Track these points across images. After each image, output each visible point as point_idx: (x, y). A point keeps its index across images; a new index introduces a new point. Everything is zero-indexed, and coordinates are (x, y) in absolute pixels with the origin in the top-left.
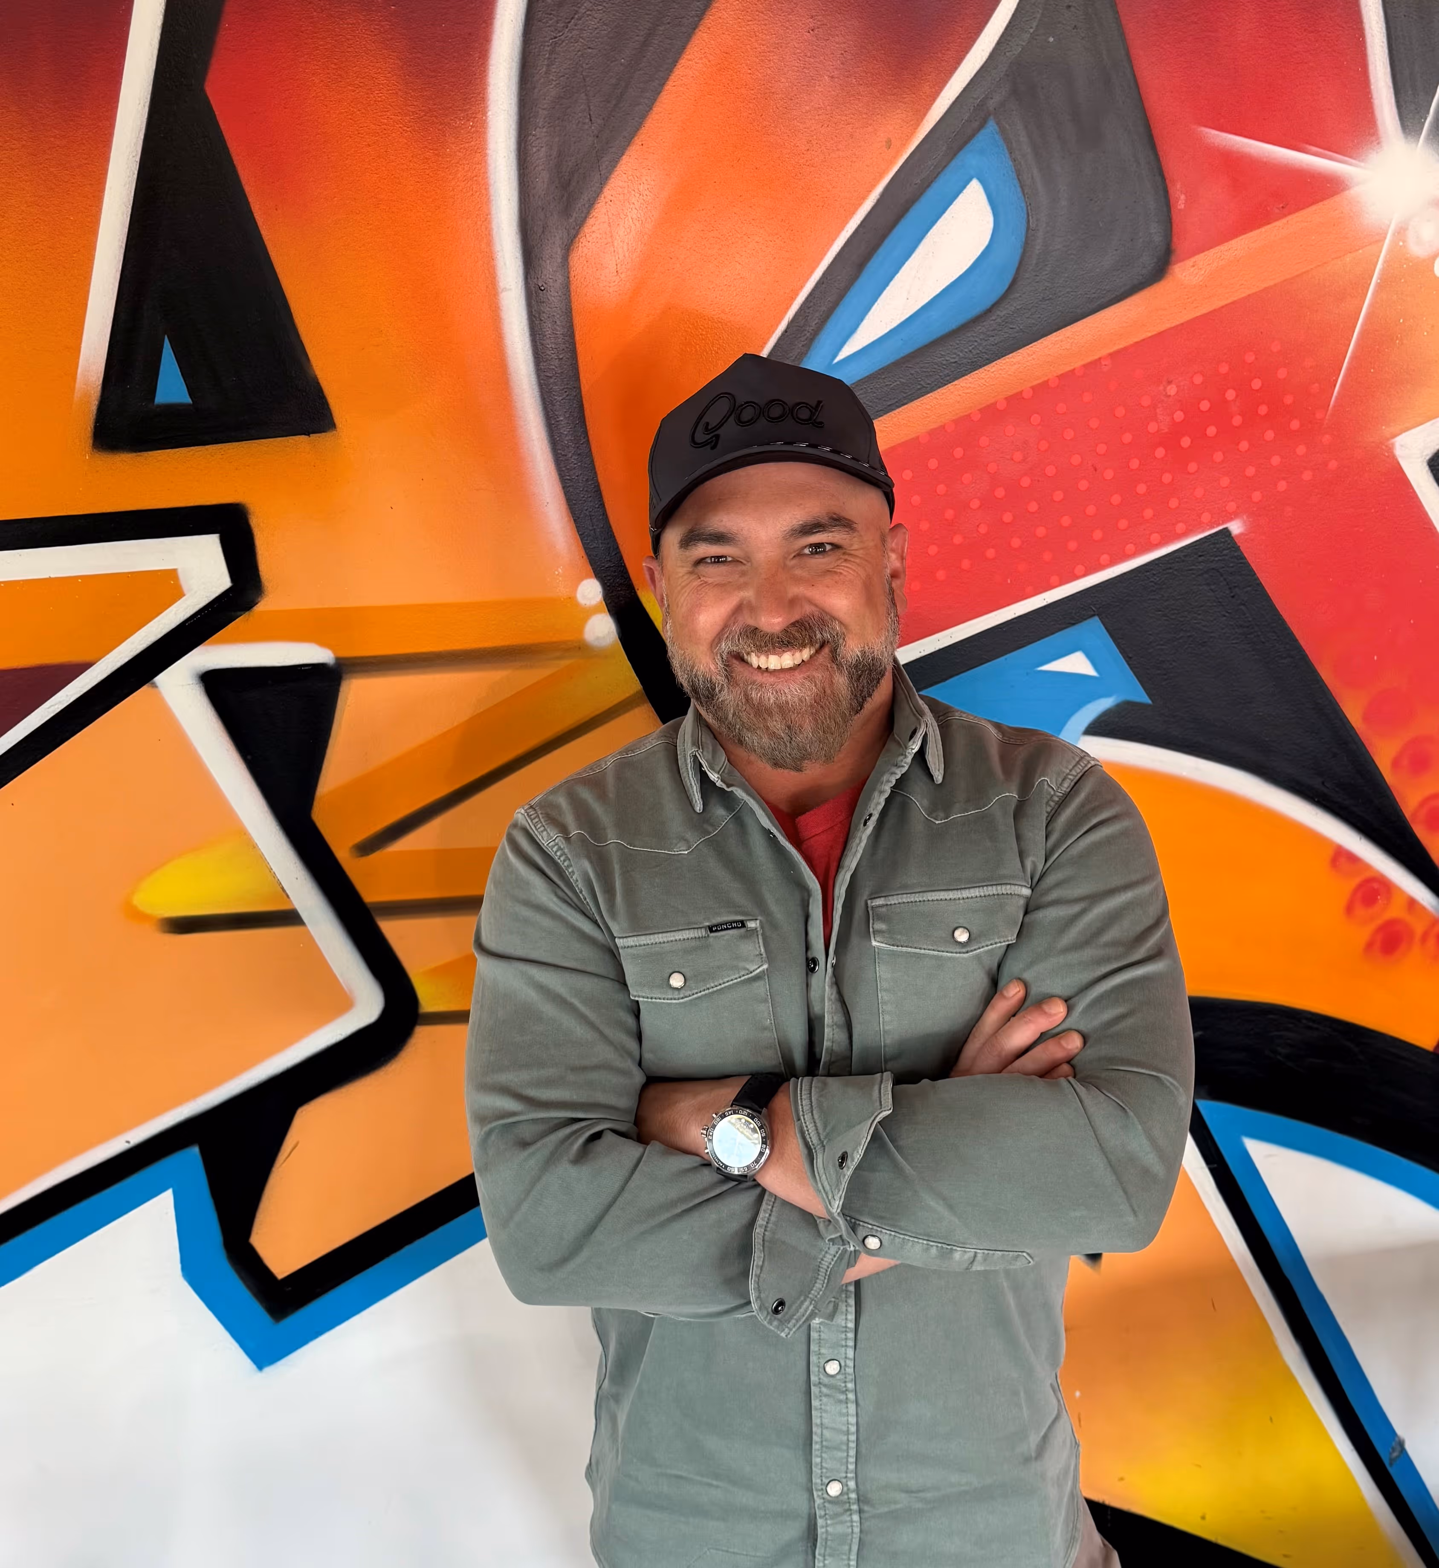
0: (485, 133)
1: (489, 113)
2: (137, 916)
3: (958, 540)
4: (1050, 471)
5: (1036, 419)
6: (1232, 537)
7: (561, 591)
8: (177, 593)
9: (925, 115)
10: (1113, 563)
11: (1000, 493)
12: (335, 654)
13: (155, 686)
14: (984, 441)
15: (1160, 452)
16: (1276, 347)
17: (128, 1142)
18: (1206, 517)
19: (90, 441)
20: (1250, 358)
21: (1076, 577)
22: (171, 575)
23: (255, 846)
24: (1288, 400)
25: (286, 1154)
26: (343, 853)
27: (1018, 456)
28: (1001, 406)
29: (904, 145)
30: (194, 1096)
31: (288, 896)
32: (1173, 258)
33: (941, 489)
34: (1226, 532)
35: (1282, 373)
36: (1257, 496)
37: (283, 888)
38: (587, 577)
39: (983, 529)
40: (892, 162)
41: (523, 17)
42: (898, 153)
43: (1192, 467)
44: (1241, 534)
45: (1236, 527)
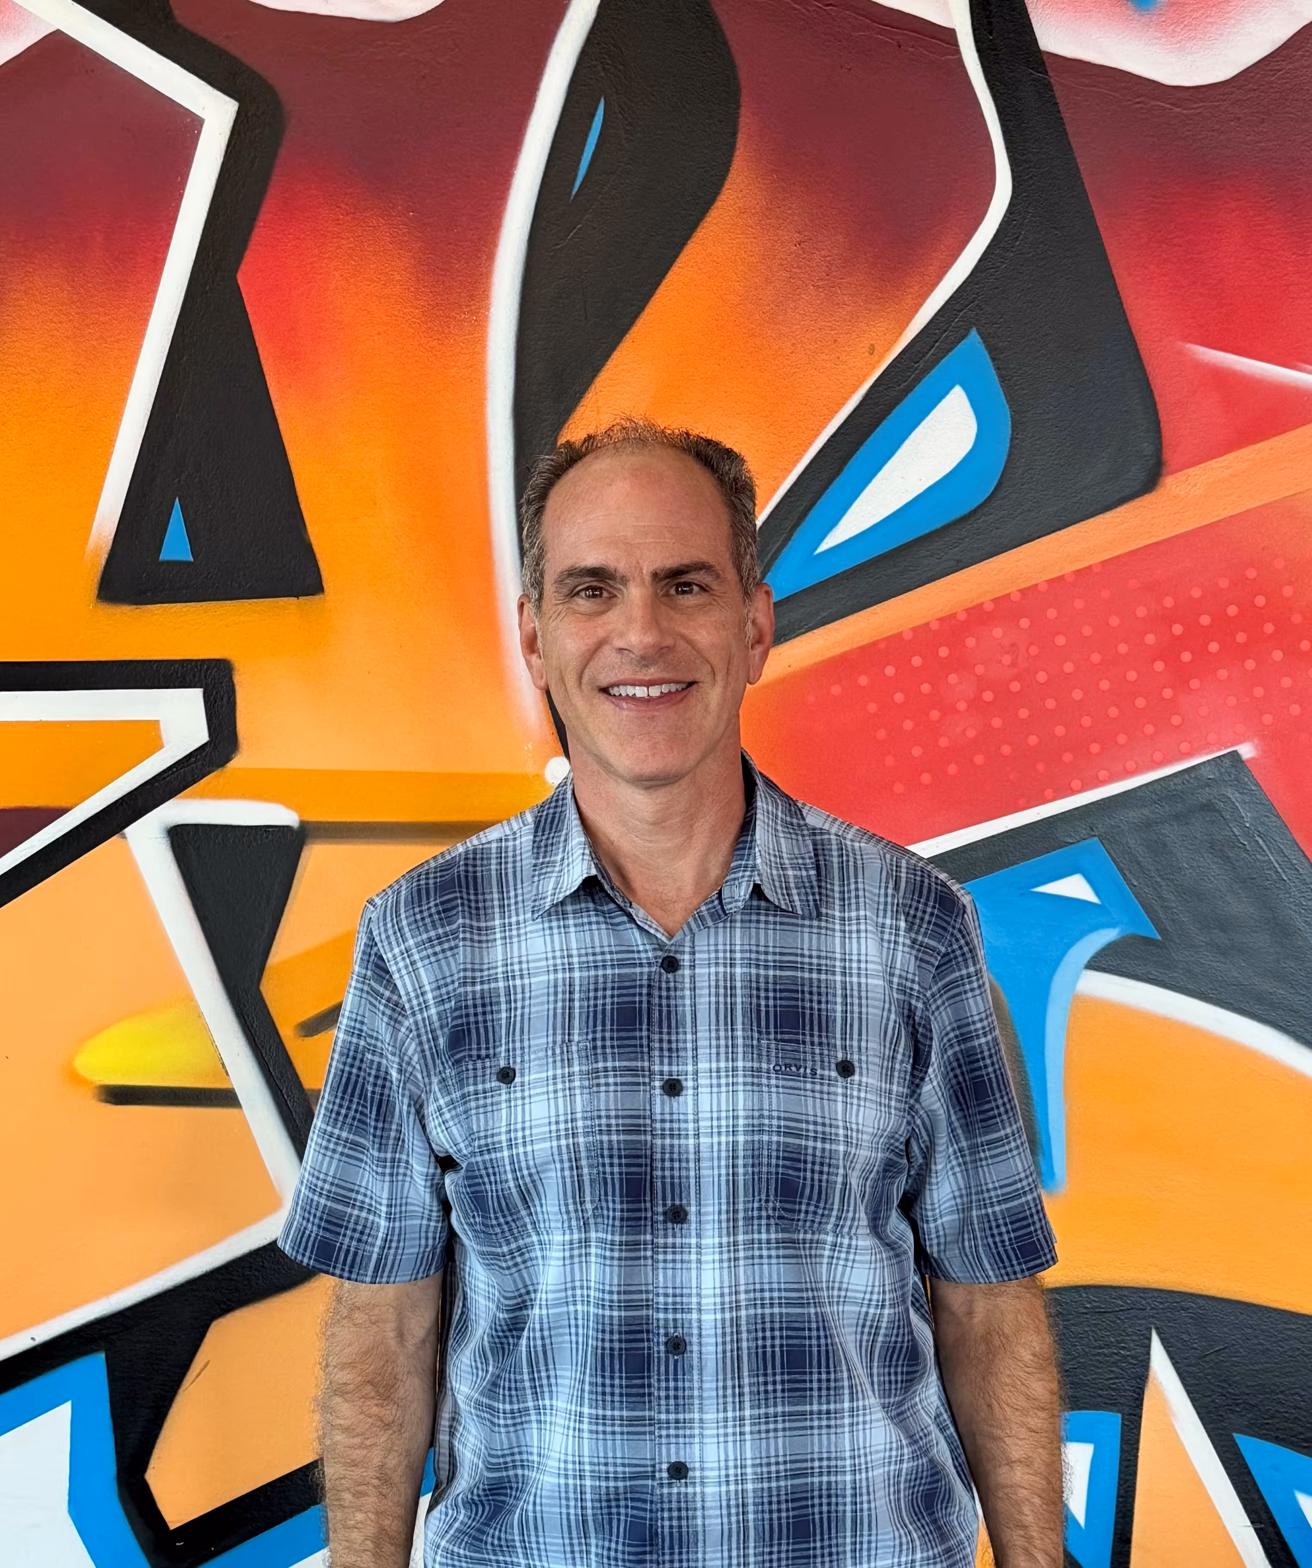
0: (486, 327)
1: (492, 310)
2: (75, 1078)
3: (943, 742)
4: (1042, 677)
5: (1024, 623)
6: (1242, 762)
7: (530, 768)
8: (156, 745)
9: (908, 323)
10: (1112, 778)
11: (988, 696)
12: (300, 816)
13: (124, 837)
14: (970, 642)
15: (1159, 666)
16: (1280, 564)
17: (33, 1339)
18: (1212, 738)
19: (95, 592)
20: (1251, 573)
21: (1073, 792)
22: (153, 726)
23: (200, 1015)
24: (1297, 619)
25: (195, 1374)
26: (287, 1032)
27: (1007, 659)
28: (989, 607)
29: (888, 350)
30: (107, 1293)
31: (227, 1074)
32: (1165, 470)
33: (926, 688)
34: (1235, 755)
35: (1288, 591)
36: (1268, 719)
37: (223, 1064)
38: (557, 755)
39: (971, 734)
40: (874, 368)
41: (529, 226)
42: (882, 357)
43: (1194, 683)
44: (1251, 760)
45: (1246, 751)
